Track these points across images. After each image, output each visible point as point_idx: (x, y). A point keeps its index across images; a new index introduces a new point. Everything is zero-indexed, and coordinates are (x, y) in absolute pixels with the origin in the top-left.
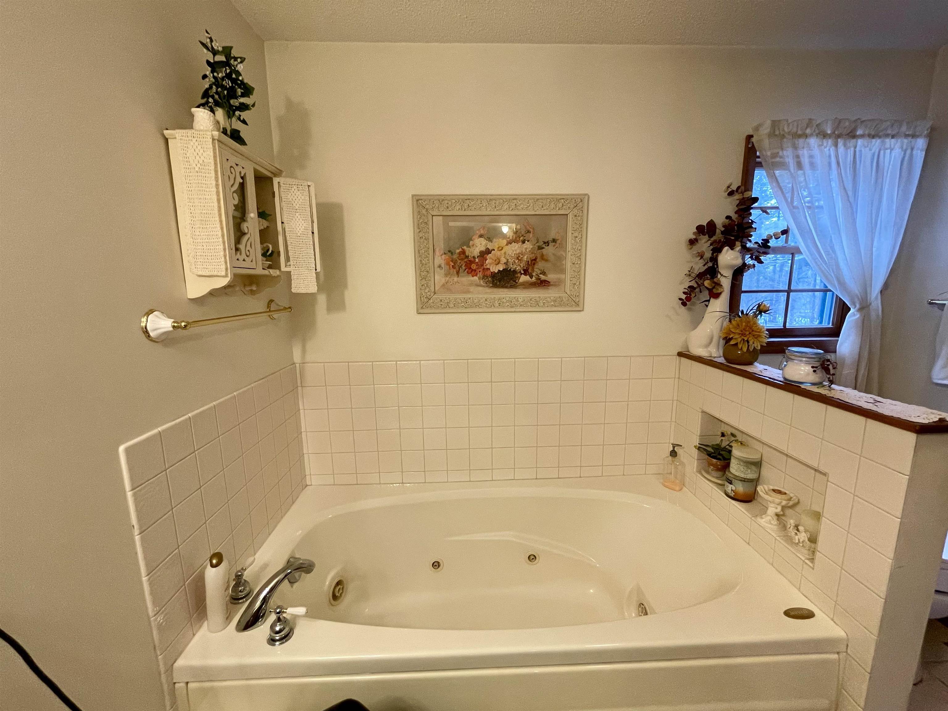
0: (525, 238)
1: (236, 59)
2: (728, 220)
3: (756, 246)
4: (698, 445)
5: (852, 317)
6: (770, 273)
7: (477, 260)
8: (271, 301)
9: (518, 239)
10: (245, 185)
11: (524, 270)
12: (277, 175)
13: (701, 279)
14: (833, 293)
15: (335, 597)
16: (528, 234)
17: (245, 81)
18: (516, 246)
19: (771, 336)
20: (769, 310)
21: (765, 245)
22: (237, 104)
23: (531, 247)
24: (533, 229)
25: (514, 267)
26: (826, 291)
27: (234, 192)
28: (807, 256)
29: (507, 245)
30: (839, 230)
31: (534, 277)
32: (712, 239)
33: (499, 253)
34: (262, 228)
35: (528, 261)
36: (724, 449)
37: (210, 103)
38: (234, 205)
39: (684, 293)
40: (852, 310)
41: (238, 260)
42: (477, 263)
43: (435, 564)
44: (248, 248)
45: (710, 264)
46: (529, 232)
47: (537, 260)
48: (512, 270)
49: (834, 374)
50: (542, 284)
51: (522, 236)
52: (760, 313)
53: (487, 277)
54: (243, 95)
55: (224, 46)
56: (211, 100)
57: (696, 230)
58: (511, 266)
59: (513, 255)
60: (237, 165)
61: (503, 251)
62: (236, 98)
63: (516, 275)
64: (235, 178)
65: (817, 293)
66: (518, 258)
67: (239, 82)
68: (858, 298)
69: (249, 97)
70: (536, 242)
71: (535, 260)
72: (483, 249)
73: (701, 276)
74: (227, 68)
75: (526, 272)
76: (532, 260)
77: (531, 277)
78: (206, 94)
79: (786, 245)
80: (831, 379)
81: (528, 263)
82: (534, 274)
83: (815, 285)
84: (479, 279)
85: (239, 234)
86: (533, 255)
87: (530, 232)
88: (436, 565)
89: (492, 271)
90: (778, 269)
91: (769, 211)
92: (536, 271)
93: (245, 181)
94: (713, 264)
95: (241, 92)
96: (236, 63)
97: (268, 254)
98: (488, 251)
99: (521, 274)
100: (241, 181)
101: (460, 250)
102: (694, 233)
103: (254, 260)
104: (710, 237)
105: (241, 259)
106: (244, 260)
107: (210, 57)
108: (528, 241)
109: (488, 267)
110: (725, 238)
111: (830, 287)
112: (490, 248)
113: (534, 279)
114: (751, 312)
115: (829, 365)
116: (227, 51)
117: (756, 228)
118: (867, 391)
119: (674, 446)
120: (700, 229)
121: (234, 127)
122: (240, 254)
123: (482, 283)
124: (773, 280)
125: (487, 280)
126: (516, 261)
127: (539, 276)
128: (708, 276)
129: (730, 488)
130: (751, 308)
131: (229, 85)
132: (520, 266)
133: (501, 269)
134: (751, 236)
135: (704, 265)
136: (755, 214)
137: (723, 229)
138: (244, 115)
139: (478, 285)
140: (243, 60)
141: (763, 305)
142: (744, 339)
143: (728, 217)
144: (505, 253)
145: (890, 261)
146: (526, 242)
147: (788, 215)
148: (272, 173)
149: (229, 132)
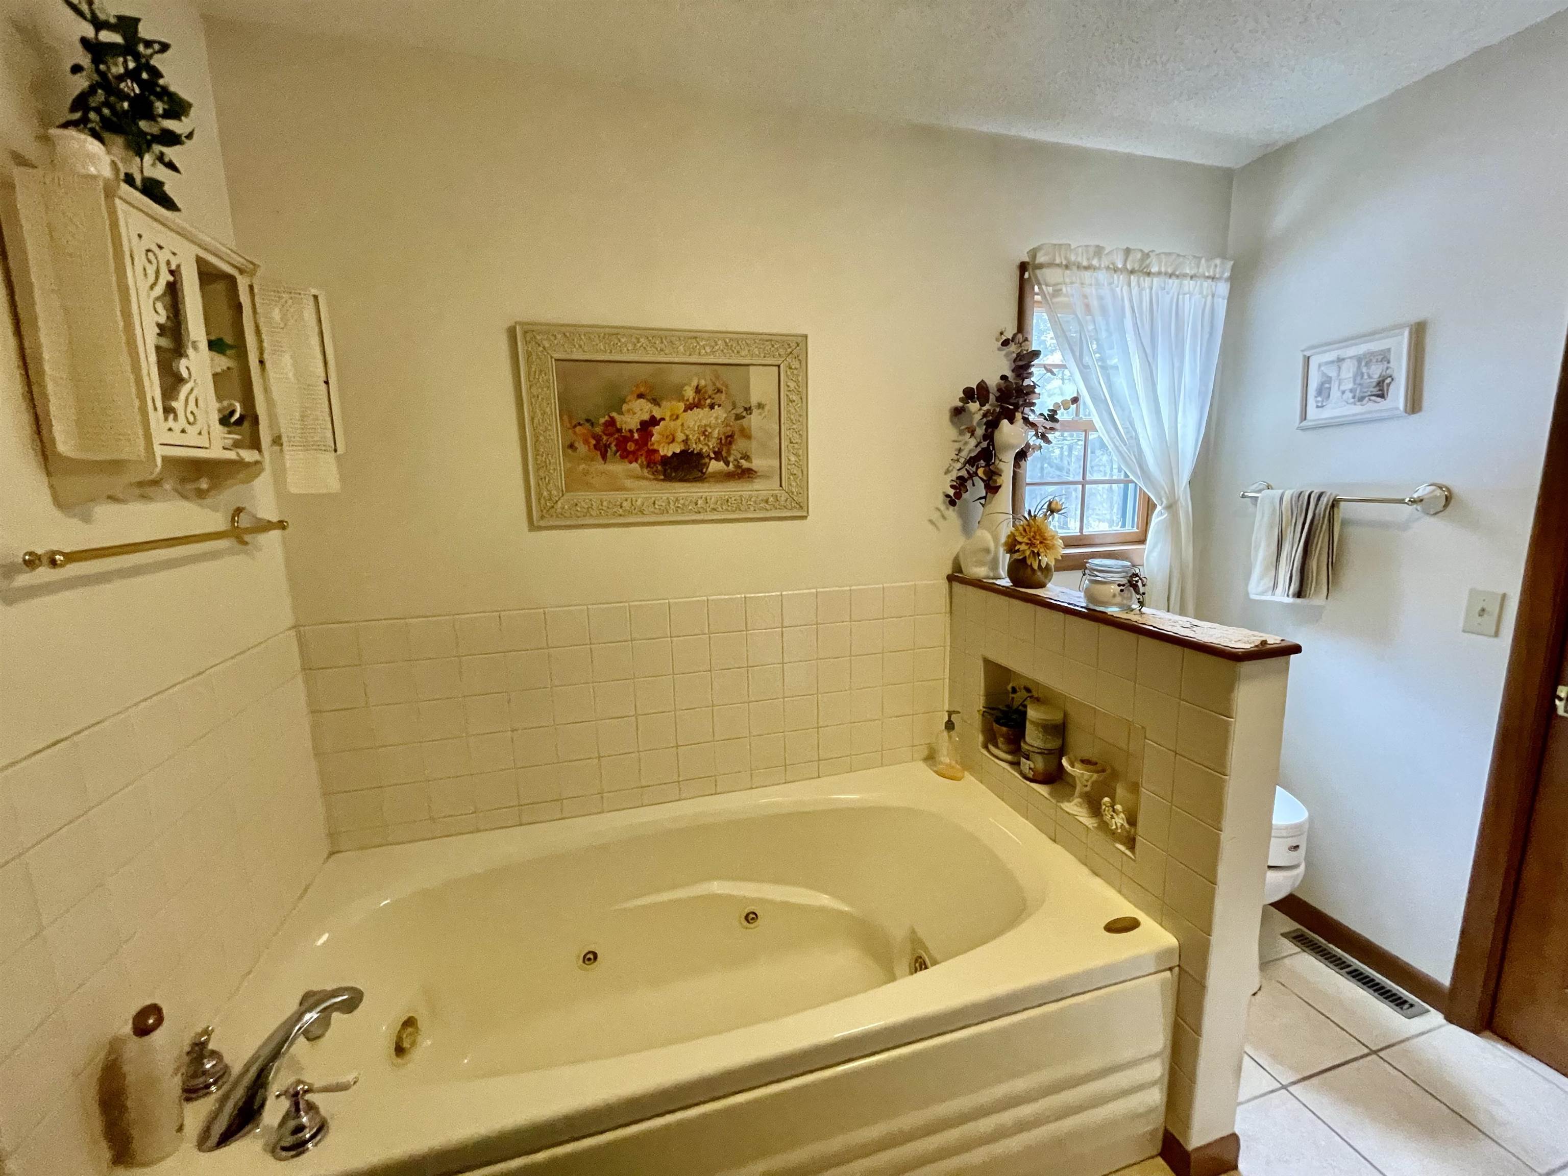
0: (713, 401)
1: (148, 44)
2: (1003, 382)
3: (1042, 419)
4: (981, 708)
5: (1158, 518)
6: (1056, 459)
7: (636, 436)
8: (239, 511)
9: (702, 402)
10: (178, 286)
11: (715, 453)
12: (246, 272)
13: (973, 467)
14: (1136, 484)
15: (400, 1050)
16: (719, 394)
17: (172, 89)
18: (699, 414)
19: (1067, 546)
20: (1062, 509)
21: (1052, 417)
22: (155, 130)
23: (725, 415)
24: (727, 387)
25: (698, 449)
26: (1127, 482)
27: (157, 299)
28: (1103, 435)
29: (685, 411)
30: (1138, 399)
31: (731, 464)
32: (985, 408)
33: (672, 424)
34: (219, 370)
35: (721, 439)
36: (1017, 711)
37: (92, 122)
38: (159, 326)
39: (952, 487)
40: (1159, 508)
41: (170, 429)
42: (637, 440)
43: (588, 956)
44: (192, 406)
45: (984, 444)
46: (719, 391)
47: (735, 437)
48: (695, 452)
49: (1144, 594)
50: (744, 474)
51: (710, 397)
52: (1052, 512)
53: (655, 463)
54: (167, 115)
55: (122, 14)
56: (92, 115)
57: (962, 395)
58: (694, 446)
59: (696, 428)
60: (160, 247)
61: (679, 422)
62: (151, 117)
63: (704, 461)
64: (157, 272)
65: (1115, 486)
66: (704, 433)
67: (158, 89)
68: (1165, 493)
69: (180, 120)
70: (731, 407)
71: (732, 436)
72: (646, 417)
73: (972, 461)
74: (129, 58)
75: (718, 456)
76: (727, 437)
77: (727, 464)
78: (81, 102)
79: (1076, 418)
80: (1141, 600)
81: (721, 442)
82: (731, 459)
83: (1111, 475)
84: (641, 466)
85: (170, 380)
86: (729, 428)
87: (722, 392)
88: (591, 957)
89: (662, 453)
90: (1066, 453)
91: (1055, 370)
92: (735, 454)
93: (177, 278)
94: (988, 444)
95: (164, 109)
96: (149, 51)
97: (233, 419)
98: (654, 421)
99: (711, 459)
100: (171, 279)
101: (607, 418)
102: (961, 400)
103: (205, 432)
104: (982, 405)
105: (177, 427)
106: (183, 431)
107: (88, 31)
108: (719, 406)
109: (655, 447)
110: (1002, 407)
111: (1131, 477)
112: (658, 417)
113: (731, 465)
114: (1041, 512)
115: (1137, 581)
116: (127, 25)
117: (1039, 394)
118: (1182, 612)
119: (950, 714)
120: (969, 394)
121: (148, 172)
122: (176, 419)
123: (646, 474)
124: (1060, 469)
125: (655, 468)
126: (702, 438)
127: (738, 462)
128: (982, 462)
129: (1026, 764)
130: (1039, 507)
131: (133, 90)
132: (708, 446)
133: (678, 451)
134: (1034, 404)
135: (976, 446)
136: (1037, 373)
137: (998, 394)
138: (171, 152)
139: (638, 478)
140: (165, 47)
141: (1055, 502)
142: (1033, 552)
143: (1004, 377)
144: (682, 425)
145: (1197, 441)
146: (716, 407)
147: (1078, 376)
148: (236, 267)
149: (138, 182)
